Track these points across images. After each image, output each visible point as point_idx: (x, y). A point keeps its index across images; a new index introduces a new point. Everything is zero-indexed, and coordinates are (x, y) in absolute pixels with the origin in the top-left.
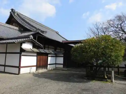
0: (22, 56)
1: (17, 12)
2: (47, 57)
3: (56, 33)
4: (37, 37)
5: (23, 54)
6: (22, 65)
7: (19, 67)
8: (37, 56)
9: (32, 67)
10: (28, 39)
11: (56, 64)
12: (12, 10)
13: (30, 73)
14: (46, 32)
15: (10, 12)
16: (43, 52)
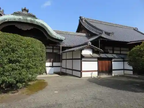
0: (83, 62)
1: (84, 18)
2: (110, 61)
3: (134, 29)
4: (100, 41)
5: (83, 59)
6: (83, 70)
7: (81, 71)
8: (97, 61)
9: (93, 72)
10: (86, 46)
11: (124, 70)
12: (80, 17)
13: (91, 77)
14: (113, 33)
15: (79, 20)
16: (105, 57)
